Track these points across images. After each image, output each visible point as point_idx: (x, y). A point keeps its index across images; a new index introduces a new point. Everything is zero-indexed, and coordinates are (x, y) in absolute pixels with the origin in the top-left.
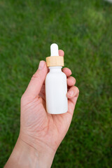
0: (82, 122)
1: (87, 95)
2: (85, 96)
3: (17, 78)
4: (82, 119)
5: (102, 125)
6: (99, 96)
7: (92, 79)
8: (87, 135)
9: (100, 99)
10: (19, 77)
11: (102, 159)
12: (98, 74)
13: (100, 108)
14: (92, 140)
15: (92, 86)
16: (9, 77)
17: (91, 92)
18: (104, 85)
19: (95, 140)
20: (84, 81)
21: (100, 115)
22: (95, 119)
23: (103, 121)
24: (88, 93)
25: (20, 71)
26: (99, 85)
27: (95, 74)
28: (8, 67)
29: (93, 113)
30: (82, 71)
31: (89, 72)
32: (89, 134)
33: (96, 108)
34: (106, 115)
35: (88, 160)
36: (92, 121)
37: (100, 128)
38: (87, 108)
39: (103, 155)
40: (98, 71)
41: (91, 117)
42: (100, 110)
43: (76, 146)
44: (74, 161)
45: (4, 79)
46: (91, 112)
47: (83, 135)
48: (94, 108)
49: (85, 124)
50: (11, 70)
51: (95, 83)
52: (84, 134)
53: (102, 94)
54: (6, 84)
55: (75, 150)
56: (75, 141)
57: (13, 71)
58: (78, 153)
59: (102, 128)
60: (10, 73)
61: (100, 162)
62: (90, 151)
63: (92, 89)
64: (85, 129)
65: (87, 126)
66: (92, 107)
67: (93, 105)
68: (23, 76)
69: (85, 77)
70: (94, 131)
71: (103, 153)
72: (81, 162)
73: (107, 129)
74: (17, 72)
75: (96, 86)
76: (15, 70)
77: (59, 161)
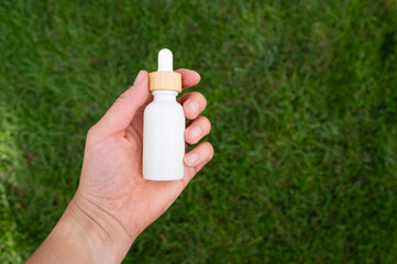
0: (224, 135)
1: (237, 70)
2: (233, 74)
3: (68, 34)
4: (225, 127)
5: (272, 140)
6: (267, 72)
7: (253, 30)
8: (235, 163)
9: (270, 78)
10: (73, 32)
11: (269, 213)
12: (267, 17)
13: (266, 102)
14: (247, 174)
15: (252, 49)
16: (48, 33)
17: (249, 65)
18: (281, 45)
19: (252, 172)
20: (232, 37)
21: (267, 116)
22: (257, 128)
23: (274, 130)
24: (242, 65)
25: (74, 16)
26: (268, 46)
27: (259, 20)
28: (45, 9)
29: (253, 113)
30: (229, 12)
31: (246, 13)
32: (240, 161)
33: (260, 102)
34: (281, 116)
35: (236, 218)
36: (249, 132)
37: (266, 148)
38: (238, 101)
39: (270, 206)
40: (268, 8)
41: (246, 121)
42: (268, 106)
43: (209, 187)
44: (206, 219)
45: (36, 39)
46: (247, 111)
47: (225, 163)
48: (255, 102)
49: (231, 138)
50: (49, 15)
51: (260, 39)
52: (229, 161)
53: (273, 68)
54: (42, 52)
55: (208, 196)
56: (208, 177)
57: (57, 19)
58: (214, 202)
59: (271, 145)
60: (49, 23)
61: (261, 219)
62: (244, 198)
63: (251, 55)
64: (230, 149)
65: (236, 143)
66: (251, 101)
67: (252, 93)
68: (82, 31)
69: (236, 27)
70: (252, 153)
71: (271, 200)
72: (222, 221)
73: (282, 149)
74: (66, 22)
75: (261, 47)
76: (62, 15)
77: (172, 220)
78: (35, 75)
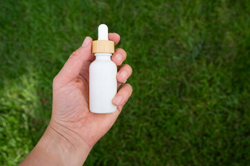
0: (163, 98)
1: (175, 57)
2: (172, 60)
3: (73, 29)
4: (164, 93)
5: (194, 104)
6: (194, 60)
7: (186, 34)
8: (169, 116)
9: (195, 65)
10: (76, 28)
11: (189, 150)
12: (196, 26)
13: (192, 79)
14: (176, 123)
15: (185, 46)
16: (62, 28)
17: (182, 55)
18: (204, 44)
19: (180, 123)
20: (173, 37)
21: (192, 88)
22: (184, 95)
23: (195, 97)
24: (178, 55)
25: (78, 19)
26: (195, 44)
27: (191, 28)
28: (61, 13)
29: (183, 86)
30: (172, 22)
31: (183, 23)
32: (172, 115)
33: (188, 79)
34: (201, 89)
35: (167, 151)
36: (180, 97)
37: (190, 108)
38: (174, 77)
39: (190, 145)
40: (197, 21)
41: (178, 90)
42: (193, 82)
43: (151, 130)
44: (147, 150)
45: (54, 31)
46: (179, 84)
47: (163, 115)
48: (184, 78)
49: (168, 100)
50: (64, 17)
51: (191, 40)
52: (166, 114)
53: (198, 58)
54: (57, 38)
55: (150, 136)
56: (151, 124)
57: (68, 20)
58: (154, 140)
59: (193, 107)
60: (63, 22)
61: (184, 154)
62: (172, 139)
63: (184, 49)
64: (167, 107)
65: (170, 103)
66: (182, 77)
67: (184, 73)
68: (81, 27)
69: (176, 31)
70: (180, 111)
71: (191, 142)
72: (158, 152)
73: (200, 110)
74: (73, 22)
75: (191, 45)
76: (71, 18)
77: (126, 148)
78: (52, 52)
